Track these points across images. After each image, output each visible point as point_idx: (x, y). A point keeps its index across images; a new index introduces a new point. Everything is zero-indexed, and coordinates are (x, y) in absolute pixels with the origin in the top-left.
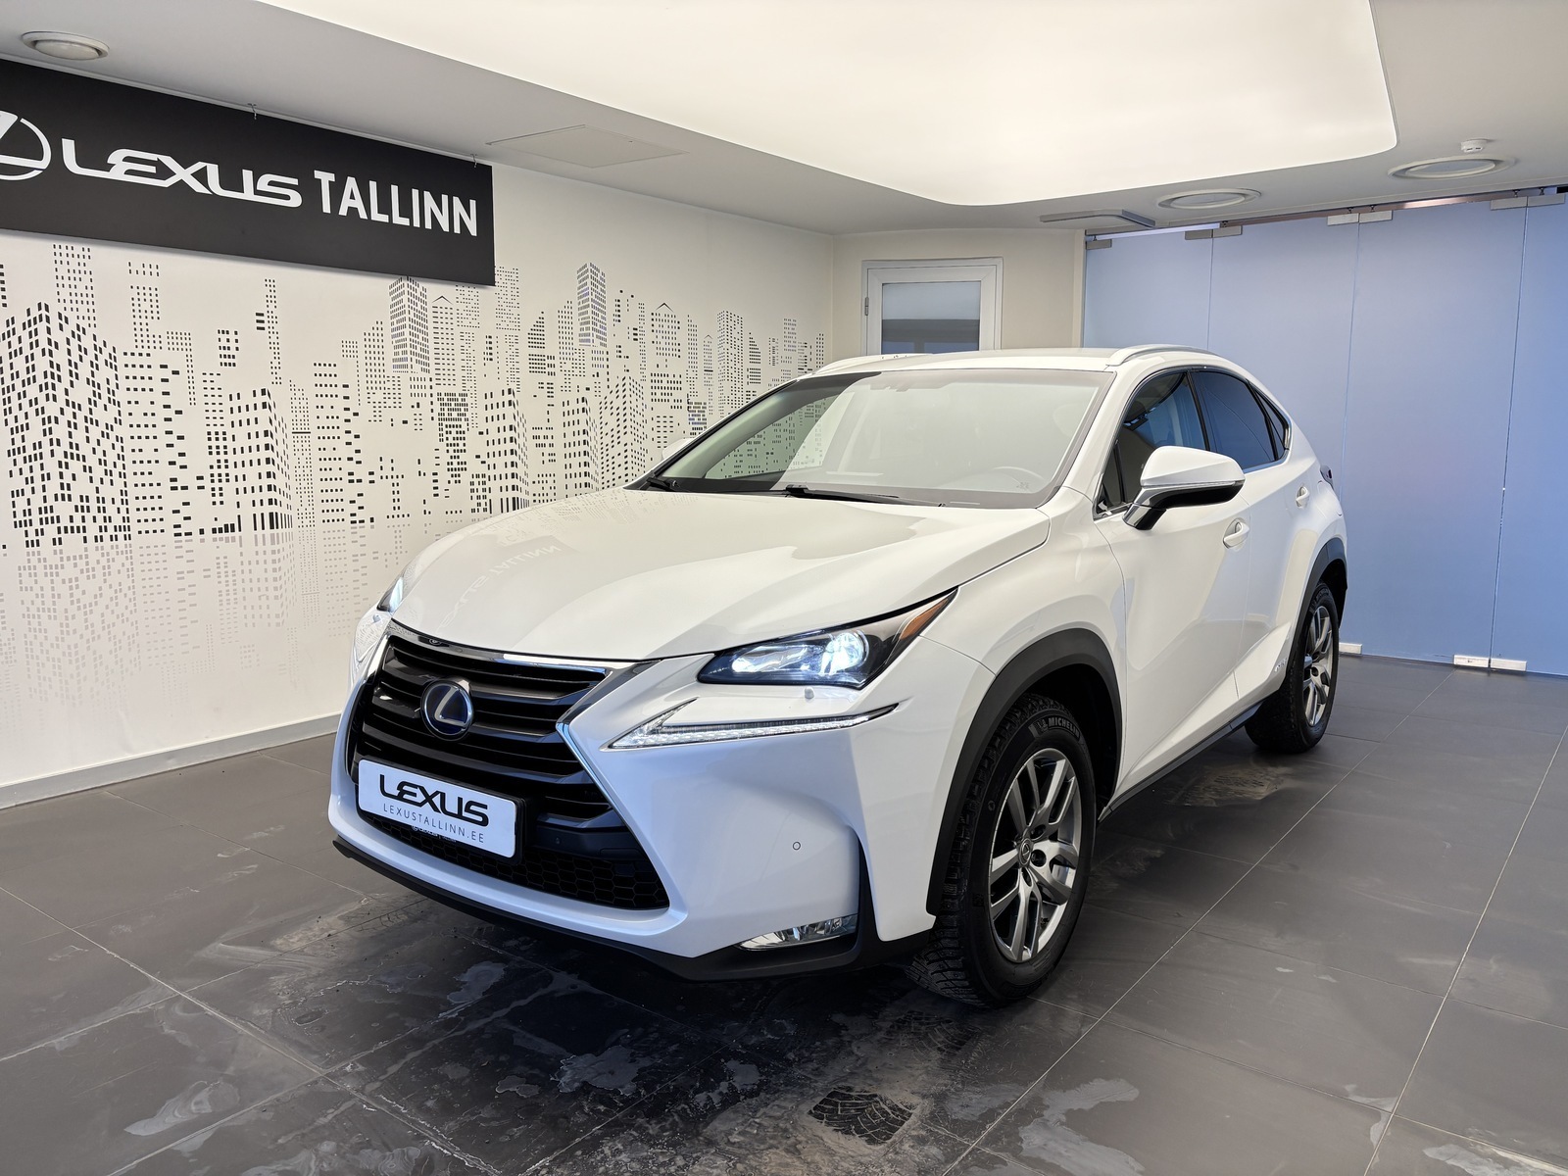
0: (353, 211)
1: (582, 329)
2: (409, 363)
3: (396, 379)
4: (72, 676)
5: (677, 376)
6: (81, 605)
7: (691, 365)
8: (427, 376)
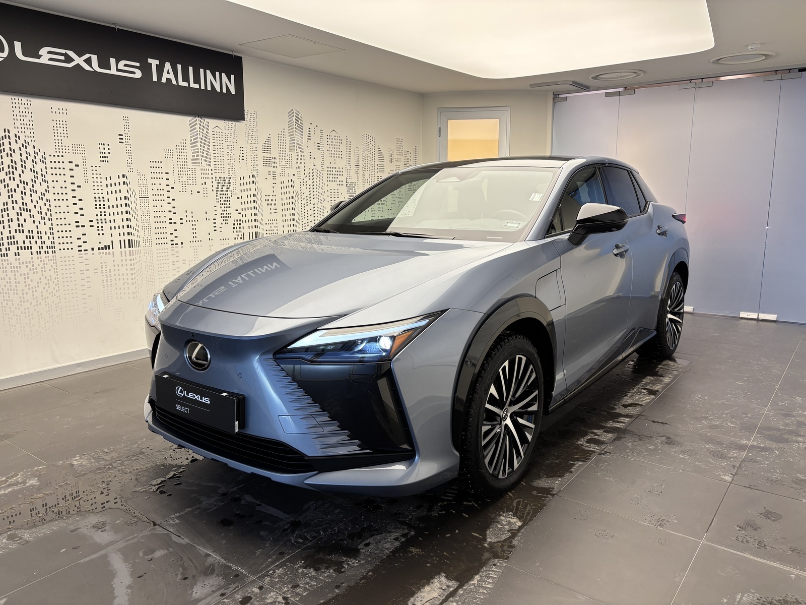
0: (169, 80)
1: (290, 144)
2: (200, 161)
3: (194, 170)
4: (26, 324)
5: (341, 168)
6: (30, 287)
7: (348, 162)
8: (210, 168)
